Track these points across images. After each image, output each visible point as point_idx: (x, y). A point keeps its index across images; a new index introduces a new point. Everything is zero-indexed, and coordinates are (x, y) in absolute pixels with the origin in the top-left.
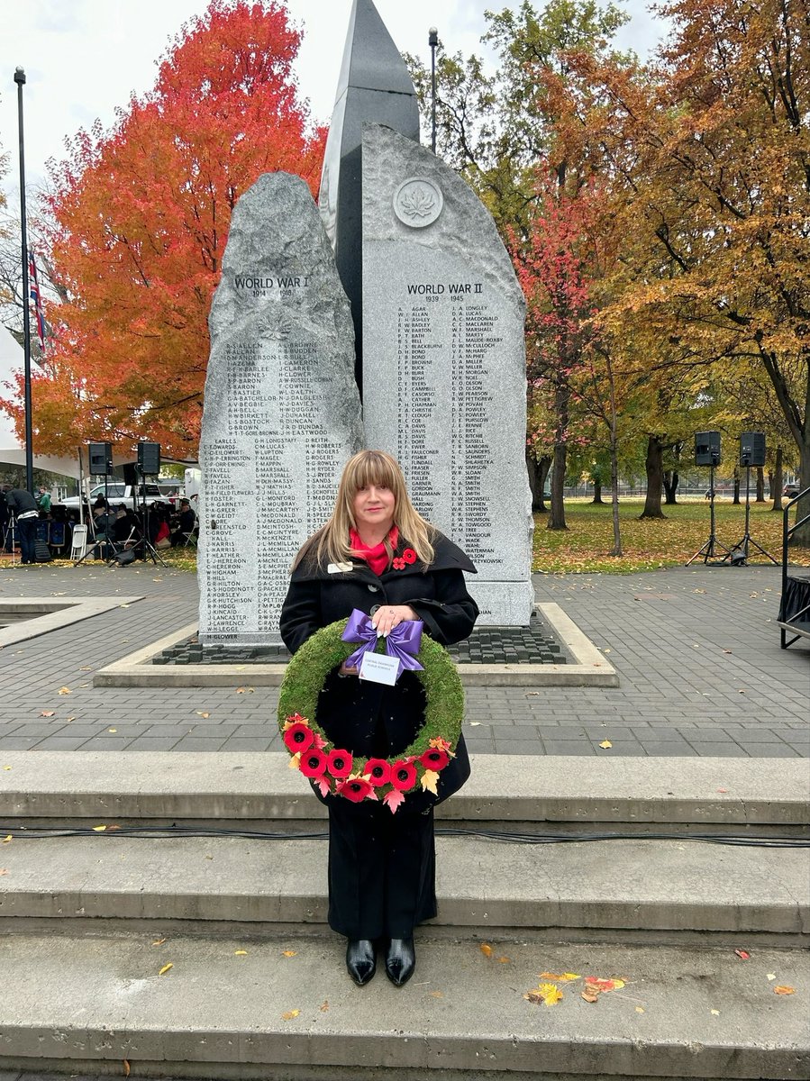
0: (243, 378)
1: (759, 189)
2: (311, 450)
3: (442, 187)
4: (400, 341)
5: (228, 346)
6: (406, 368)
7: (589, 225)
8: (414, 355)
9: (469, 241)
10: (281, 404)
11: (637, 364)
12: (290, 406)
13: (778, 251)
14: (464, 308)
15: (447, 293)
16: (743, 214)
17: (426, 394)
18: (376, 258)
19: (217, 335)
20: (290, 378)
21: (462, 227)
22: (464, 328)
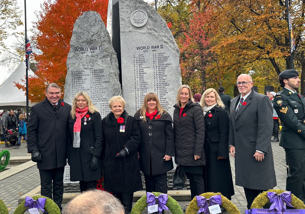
0: (77, 83)
1: (264, 6)
2: (102, 107)
3: (147, 13)
4: (135, 66)
5: (72, 72)
6: (137, 75)
7: (208, 21)
8: (140, 71)
9: (158, 30)
10: (91, 91)
11: (227, 64)
12: (95, 92)
13: (272, 25)
14: (157, 54)
15: (151, 49)
16: (259, 14)
17: (145, 84)
18: (125, 38)
19: (69, 68)
20: (94, 82)
21: (155, 26)
22: (157, 61)
